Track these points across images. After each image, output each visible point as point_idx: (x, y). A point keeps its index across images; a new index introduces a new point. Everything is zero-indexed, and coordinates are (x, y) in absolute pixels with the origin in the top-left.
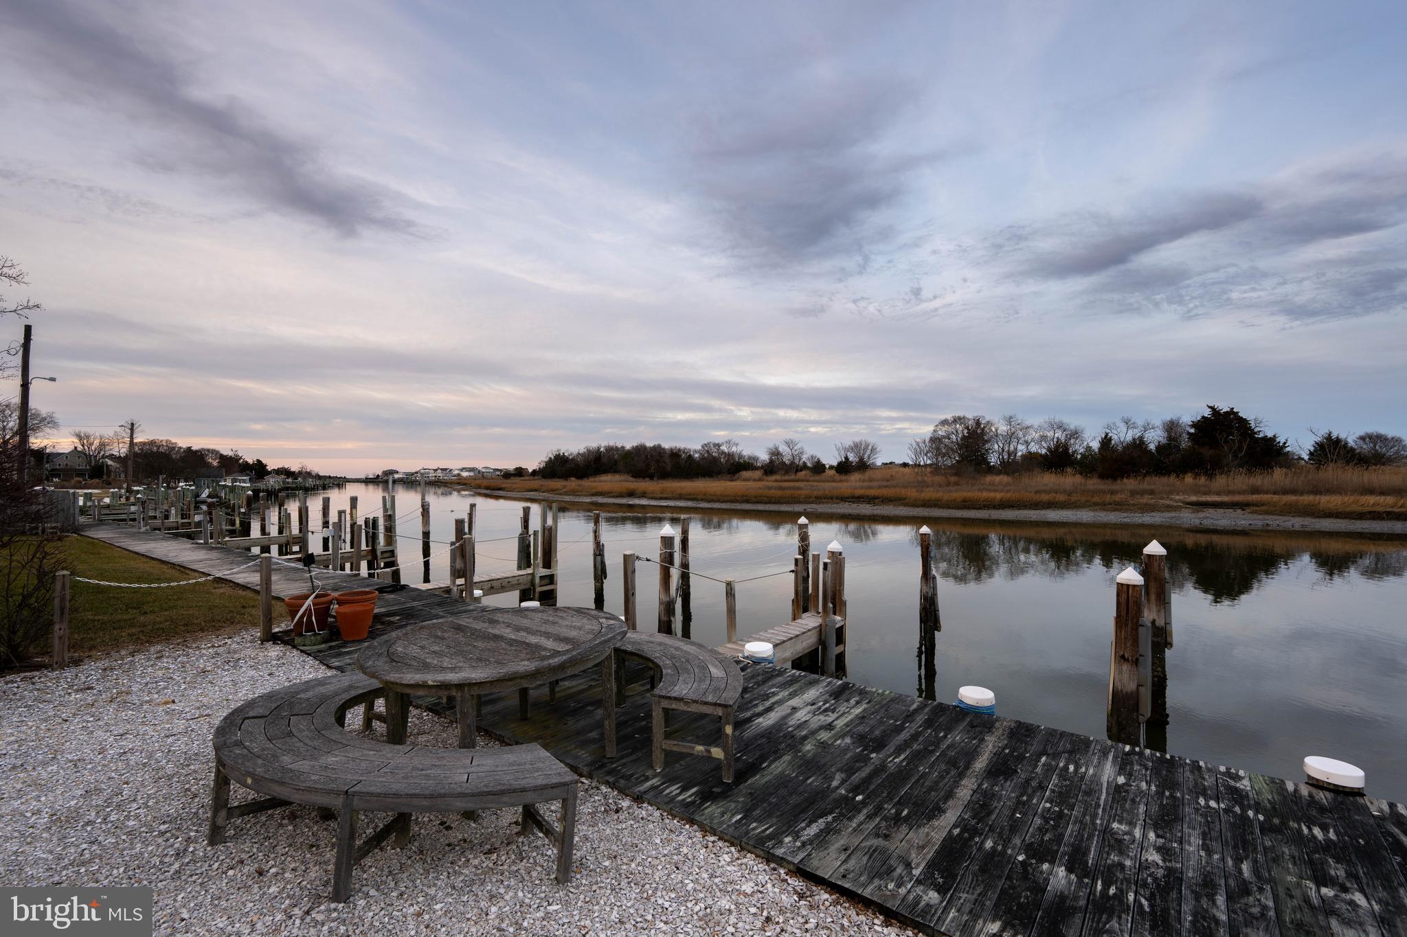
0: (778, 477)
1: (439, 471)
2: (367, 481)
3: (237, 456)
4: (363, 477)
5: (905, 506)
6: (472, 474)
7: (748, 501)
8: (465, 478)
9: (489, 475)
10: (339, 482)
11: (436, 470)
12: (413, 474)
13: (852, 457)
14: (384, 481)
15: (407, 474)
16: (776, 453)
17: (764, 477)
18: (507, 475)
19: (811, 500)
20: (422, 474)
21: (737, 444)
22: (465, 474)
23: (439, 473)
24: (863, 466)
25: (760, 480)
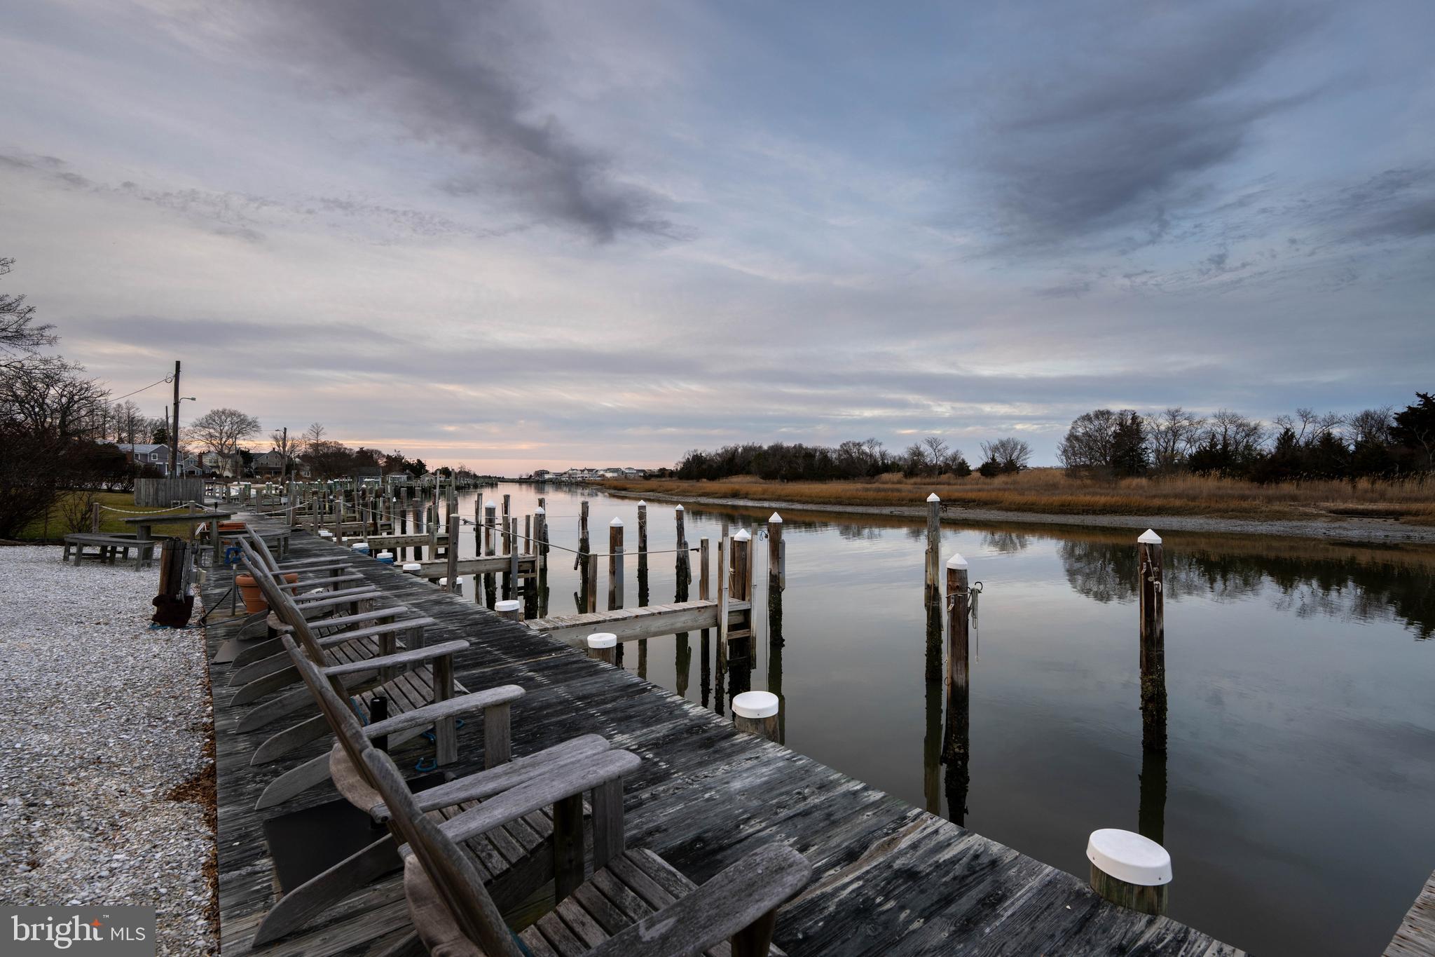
0: (918, 480)
1: (586, 472)
2: (521, 481)
3: (400, 456)
4: (517, 477)
5: (998, 510)
6: (615, 475)
7: (840, 503)
8: (608, 479)
9: (632, 476)
10: (492, 482)
11: (583, 471)
12: (562, 475)
13: (1000, 459)
14: (538, 481)
15: (557, 474)
16: (917, 453)
17: (904, 480)
18: (648, 476)
19: (904, 502)
20: (570, 475)
21: (880, 444)
22: (609, 475)
23: (586, 474)
24: (1011, 467)
25: (899, 482)
